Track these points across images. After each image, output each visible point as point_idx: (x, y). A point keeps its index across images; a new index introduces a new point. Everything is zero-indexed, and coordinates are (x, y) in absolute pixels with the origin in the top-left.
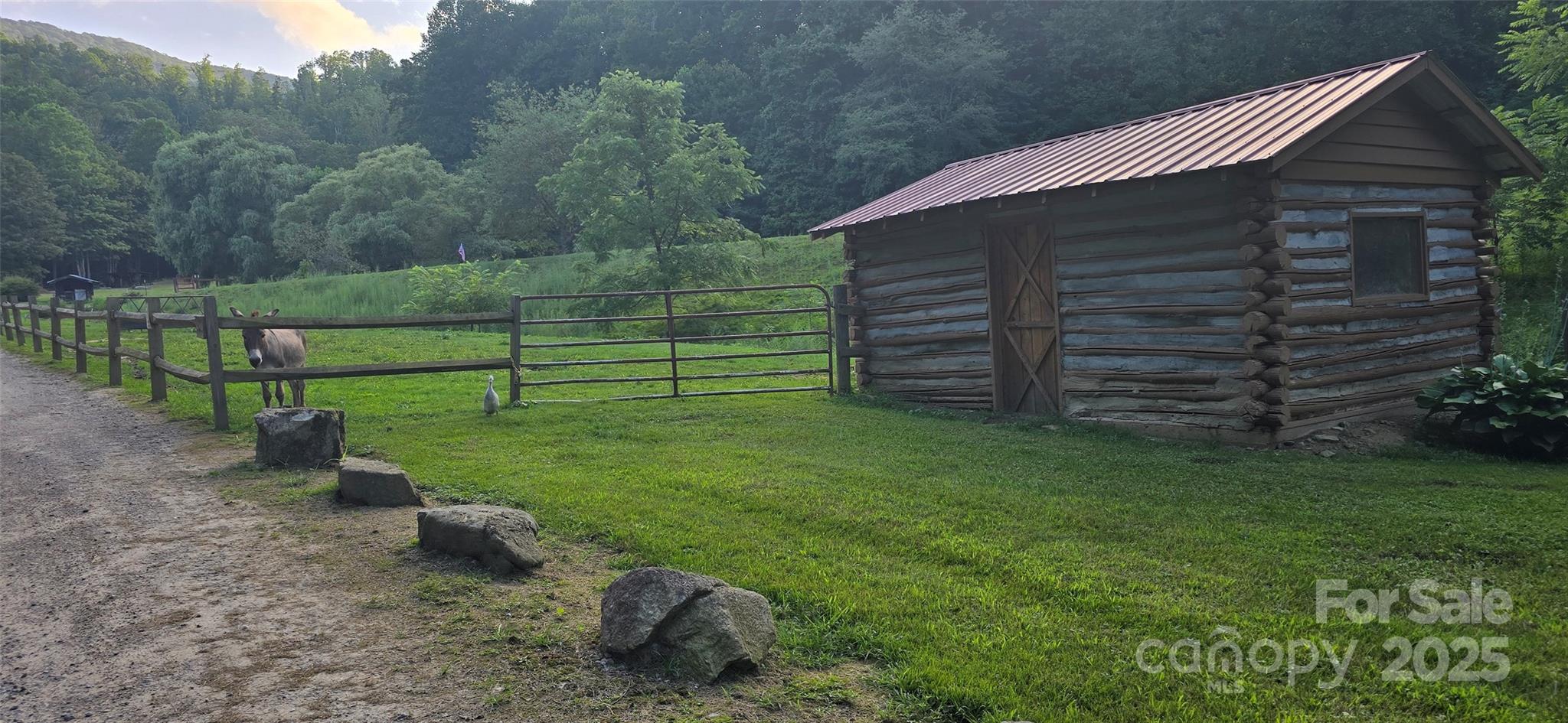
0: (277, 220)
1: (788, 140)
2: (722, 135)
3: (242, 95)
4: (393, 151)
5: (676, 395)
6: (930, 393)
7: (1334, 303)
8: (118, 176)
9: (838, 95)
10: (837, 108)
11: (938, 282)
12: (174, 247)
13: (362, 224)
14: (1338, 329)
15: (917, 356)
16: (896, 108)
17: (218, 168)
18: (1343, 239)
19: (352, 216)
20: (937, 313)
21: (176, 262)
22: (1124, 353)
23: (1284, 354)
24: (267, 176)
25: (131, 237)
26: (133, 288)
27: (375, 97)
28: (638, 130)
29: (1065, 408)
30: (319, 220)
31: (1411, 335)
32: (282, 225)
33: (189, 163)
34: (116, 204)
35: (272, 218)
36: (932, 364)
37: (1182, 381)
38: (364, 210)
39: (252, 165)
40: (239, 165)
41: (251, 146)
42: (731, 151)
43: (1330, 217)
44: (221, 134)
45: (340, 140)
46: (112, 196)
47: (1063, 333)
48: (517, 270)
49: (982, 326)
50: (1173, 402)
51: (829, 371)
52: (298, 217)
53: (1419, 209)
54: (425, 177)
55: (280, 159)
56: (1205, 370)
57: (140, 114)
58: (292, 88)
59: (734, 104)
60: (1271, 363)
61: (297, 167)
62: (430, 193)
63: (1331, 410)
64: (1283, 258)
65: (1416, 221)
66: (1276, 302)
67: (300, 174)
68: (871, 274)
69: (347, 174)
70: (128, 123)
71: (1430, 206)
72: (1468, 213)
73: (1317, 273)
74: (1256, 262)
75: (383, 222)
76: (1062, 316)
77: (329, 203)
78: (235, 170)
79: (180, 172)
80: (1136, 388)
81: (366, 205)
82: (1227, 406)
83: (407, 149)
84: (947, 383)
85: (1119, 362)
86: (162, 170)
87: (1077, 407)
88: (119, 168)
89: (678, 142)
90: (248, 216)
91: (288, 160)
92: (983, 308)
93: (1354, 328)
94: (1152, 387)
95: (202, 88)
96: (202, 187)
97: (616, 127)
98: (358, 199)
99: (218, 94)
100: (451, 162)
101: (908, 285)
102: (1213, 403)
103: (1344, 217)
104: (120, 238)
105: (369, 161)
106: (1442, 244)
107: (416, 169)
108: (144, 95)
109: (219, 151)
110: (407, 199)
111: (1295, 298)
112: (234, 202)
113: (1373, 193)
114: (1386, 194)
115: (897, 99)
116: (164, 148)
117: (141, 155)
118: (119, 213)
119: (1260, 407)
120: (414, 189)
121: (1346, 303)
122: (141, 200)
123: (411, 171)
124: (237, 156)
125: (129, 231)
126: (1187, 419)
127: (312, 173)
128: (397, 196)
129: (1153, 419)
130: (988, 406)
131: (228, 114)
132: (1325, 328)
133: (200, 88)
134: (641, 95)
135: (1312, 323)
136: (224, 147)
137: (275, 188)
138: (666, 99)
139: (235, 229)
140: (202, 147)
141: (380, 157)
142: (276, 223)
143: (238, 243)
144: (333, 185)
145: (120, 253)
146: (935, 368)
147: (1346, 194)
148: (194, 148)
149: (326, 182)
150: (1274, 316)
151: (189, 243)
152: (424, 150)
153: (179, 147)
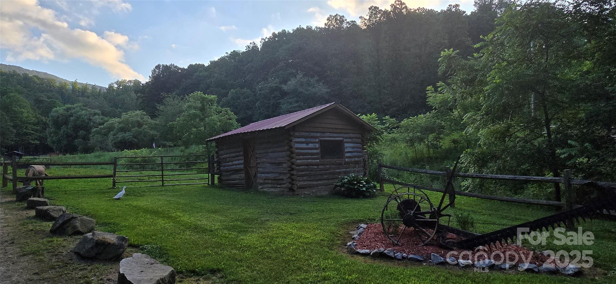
0: (92, 134)
1: (264, 112)
2: (229, 112)
3: (88, 93)
4: (134, 112)
5: (163, 185)
6: (234, 184)
7: (314, 161)
8: (37, 118)
9: (279, 100)
10: (279, 103)
11: (234, 155)
12: (54, 142)
13: (120, 135)
14: (316, 167)
15: (230, 175)
16: (297, 104)
17: (72, 116)
18: (317, 145)
19: (118, 133)
20: (234, 163)
21: (54, 147)
22: (268, 173)
23: (295, 172)
24: (90, 120)
25: (40, 139)
26: (39, 156)
27: (133, 95)
28: (202, 109)
29: (258, 187)
30: (106, 134)
31: (341, 169)
32: (93, 136)
33: (62, 115)
34: (36, 127)
35: (90, 133)
36: (234, 177)
37: (278, 180)
38: (122, 131)
39: (85, 116)
40: (81, 115)
41: (85, 110)
42: (232, 116)
43: (313, 140)
44: (75, 105)
45: (120, 108)
46: (34, 125)
47: (257, 168)
48: (160, 151)
49: (242, 166)
50: (277, 185)
51: (208, 179)
52: (98, 133)
53: (342, 139)
54: (144, 121)
55: (95, 114)
56: (281, 177)
57: (49, 98)
58: (106, 91)
59: (248, 101)
60: (292, 175)
61: (102, 117)
62: (144, 126)
63: (314, 187)
64: (294, 150)
65: (342, 141)
66: (293, 160)
67: (102, 119)
68: (221, 152)
69: (117, 120)
70: (44, 100)
71: (346, 138)
72: (360, 140)
73: (308, 153)
74: (288, 150)
75: (127, 135)
76: (257, 163)
77: (110, 129)
78: (78, 118)
79: (58, 117)
80: (270, 182)
81: (122, 130)
82: (285, 186)
83: (138, 112)
84: (236, 181)
85: (267, 175)
86: (52, 117)
87: (260, 187)
88: (39, 115)
89: (214, 113)
90: (82, 133)
91: (98, 115)
92: (242, 161)
93: (321, 167)
94: (273, 181)
95: (74, 90)
96: (66, 123)
97: (195, 108)
98: (120, 128)
99: (79, 92)
100: (153, 116)
101: (228, 155)
102: (283, 185)
103: (317, 140)
104: (36, 139)
105: (125, 115)
106: (350, 147)
107: (141, 119)
108: (52, 91)
109: (73, 111)
110: (137, 128)
111: (297, 160)
112: (77, 128)
113: (328, 134)
114: (331, 135)
115: (297, 102)
116: (55, 109)
117: (46, 112)
118: (37, 131)
119: (290, 186)
120: (140, 125)
121: (318, 161)
122: (45, 126)
123: (139, 119)
124: (80, 113)
125: (40, 136)
126: (279, 189)
127: (106, 119)
128: (133, 127)
129: (273, 190)
130: (243, 187)
131: (81, 98)
132: (311, 166)
133: (72, 90)
134: (203, 99)
135: (307, 165)
136: (75, 110)
137: (92, 123)
138: (211, 101)
139: (77, 137)
140: (68, 109)
141: (129, 114)
142: (91, 135)
143: (77, 142)
144: (113, 123)
145: (35, 144)
146: (234, 178)
147: (319, 135)
148: (65, 110)
149: (110, 122)
150: (293, 164)
151: (59, 141)
152: (144, 112)
153: (60, 110)
